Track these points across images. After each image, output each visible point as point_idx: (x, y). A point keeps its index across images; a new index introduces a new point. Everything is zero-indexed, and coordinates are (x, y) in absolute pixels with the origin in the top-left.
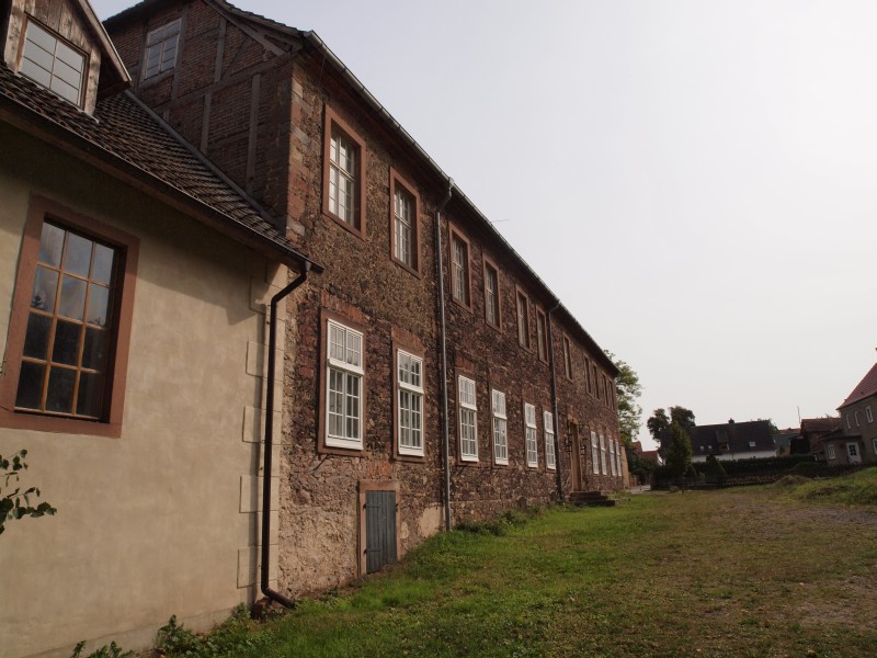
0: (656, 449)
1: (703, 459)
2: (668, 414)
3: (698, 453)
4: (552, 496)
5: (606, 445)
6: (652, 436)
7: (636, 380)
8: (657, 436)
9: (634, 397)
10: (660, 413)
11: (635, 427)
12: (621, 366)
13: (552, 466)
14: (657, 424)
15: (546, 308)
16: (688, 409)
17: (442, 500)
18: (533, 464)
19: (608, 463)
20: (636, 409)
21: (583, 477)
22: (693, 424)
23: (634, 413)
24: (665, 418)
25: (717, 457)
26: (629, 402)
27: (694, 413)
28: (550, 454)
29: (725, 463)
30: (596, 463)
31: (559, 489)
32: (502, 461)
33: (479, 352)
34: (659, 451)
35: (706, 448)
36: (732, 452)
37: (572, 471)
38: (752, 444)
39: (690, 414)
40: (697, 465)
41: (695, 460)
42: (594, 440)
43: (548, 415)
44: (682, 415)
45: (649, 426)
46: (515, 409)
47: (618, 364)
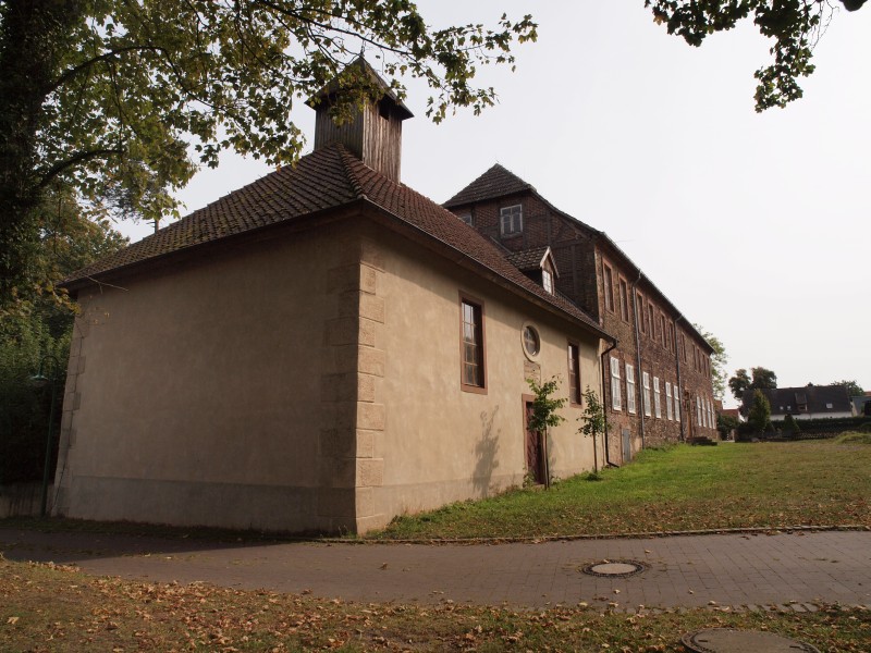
0: (736, 408)
1: (781, 418)
2: (749, 374)
3: (776, 412)
4: (679, 438)
5: (706, 406)
6: (733, 395)
7: (722, 350)
8: (738, 395)
9: (721, 364)
10: (742, 373)
11: (720, 389)
12: (709, 338)
13: (678, 420)
14: (738, 384)
15: (673, 319)
16: (770, 369)
17: (641, 435)
18: (670, 418)
19: (707, 419)
20: (722, 374)
21: (693, 428)
22: (774, 385)
23: (720, 378)
24: (747, 378)
25: (794, 417)
26: (716, 369)
27: (776, 374)
28: (677, 412)
29: (799, 422)
30: (700, 418)
31: (682, 434)
32: (659, 416)
33: (649, 357)
34: (741, 410)
35: (785, 408)
36: (810, 412)
37: (687, 423)
38: (829, 406)
39: (771, 374)
40: (775, 423)
41: (773, 418)
42: (698, 402)
43: (676, 387)
44: (764, 377)
45: (731, 385)
46: (662, 385)
47: (706, 335)
